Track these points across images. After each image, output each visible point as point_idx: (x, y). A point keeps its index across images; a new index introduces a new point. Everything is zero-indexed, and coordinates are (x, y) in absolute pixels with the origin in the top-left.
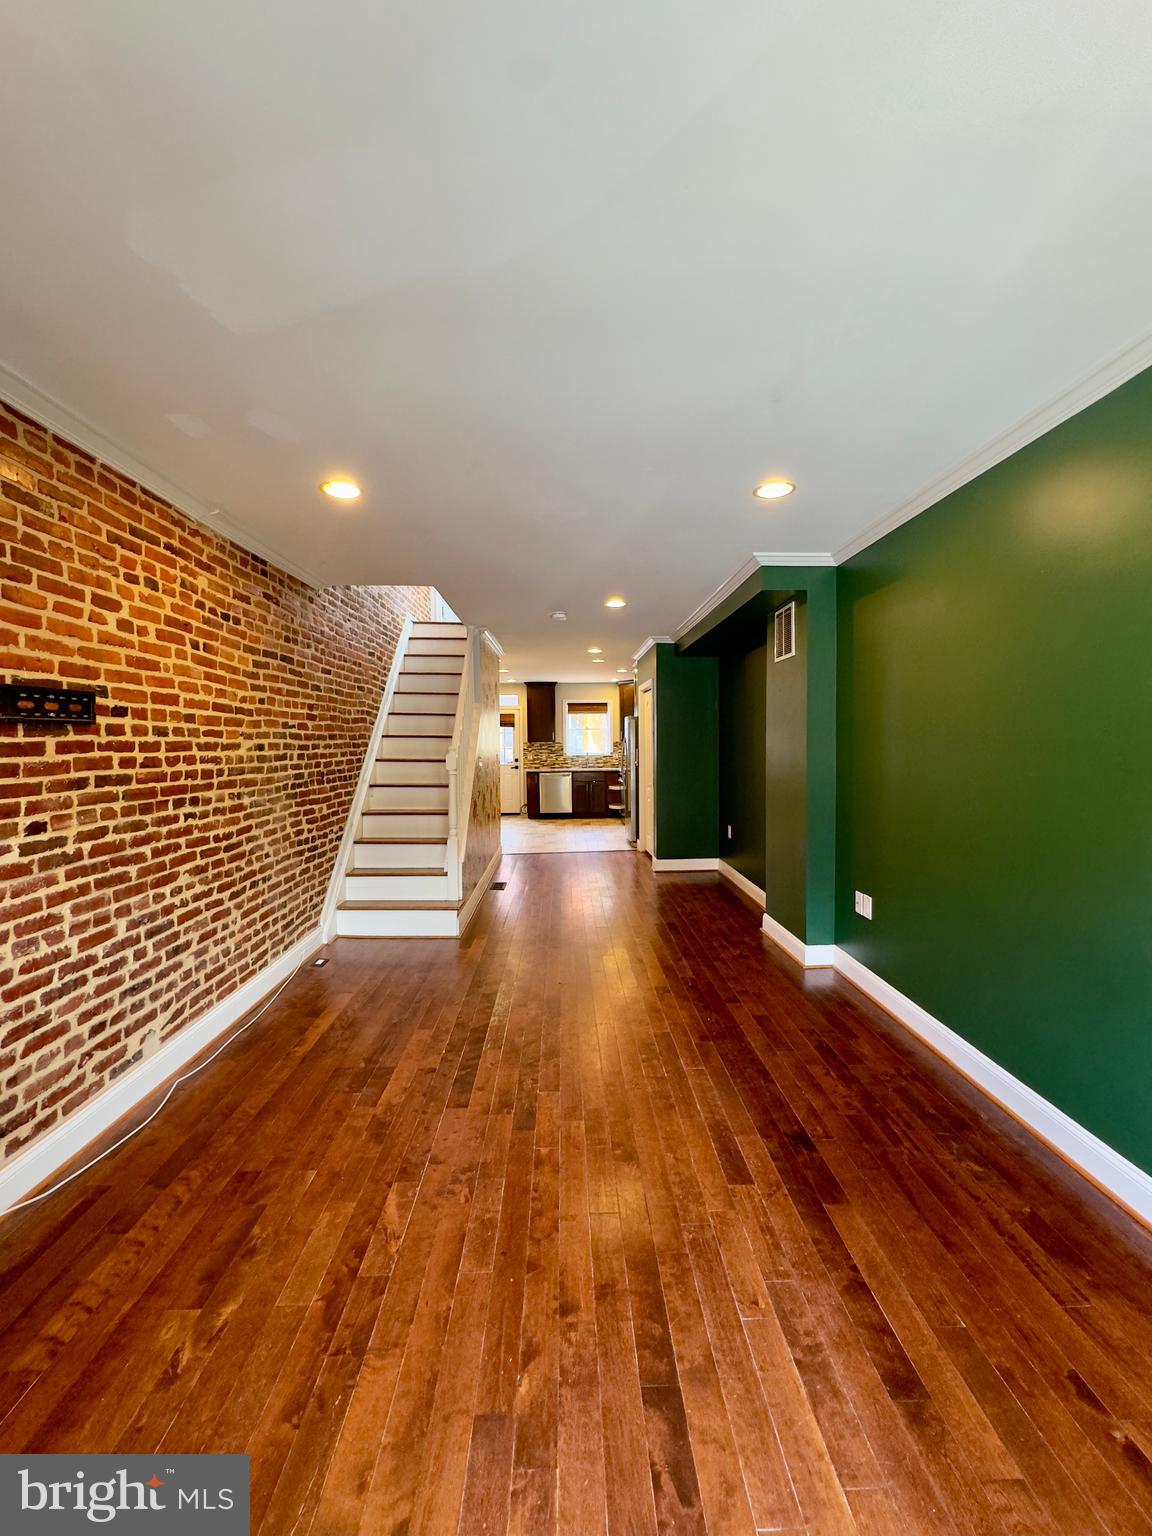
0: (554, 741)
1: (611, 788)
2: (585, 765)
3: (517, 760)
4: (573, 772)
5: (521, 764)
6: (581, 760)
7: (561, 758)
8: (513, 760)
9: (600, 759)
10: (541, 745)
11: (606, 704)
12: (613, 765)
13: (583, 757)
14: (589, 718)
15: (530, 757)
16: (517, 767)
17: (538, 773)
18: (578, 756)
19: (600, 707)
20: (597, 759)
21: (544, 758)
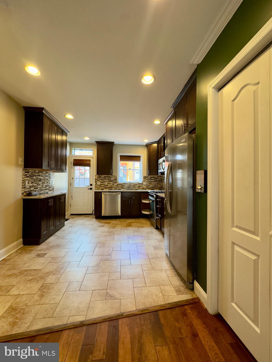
0: (112, 174)
1: (144, 201)
2: (129, 188)
3: (91, 185)
4: (122, 192)
5: (93, 187)
6: (126, 186)
7: (116, 184)
8: (89, 185)
9: (137, 185)
10: (105, 177)
11: (139, 157)
12: (143, 189)
13: (127, 184)
14: (130, 164)
15: (99, 183)
16: (91, 189)
17: (101, 192)
18: (124, 183)
19: (136, 158)
20: (135, 185)
21: (106, 184)
